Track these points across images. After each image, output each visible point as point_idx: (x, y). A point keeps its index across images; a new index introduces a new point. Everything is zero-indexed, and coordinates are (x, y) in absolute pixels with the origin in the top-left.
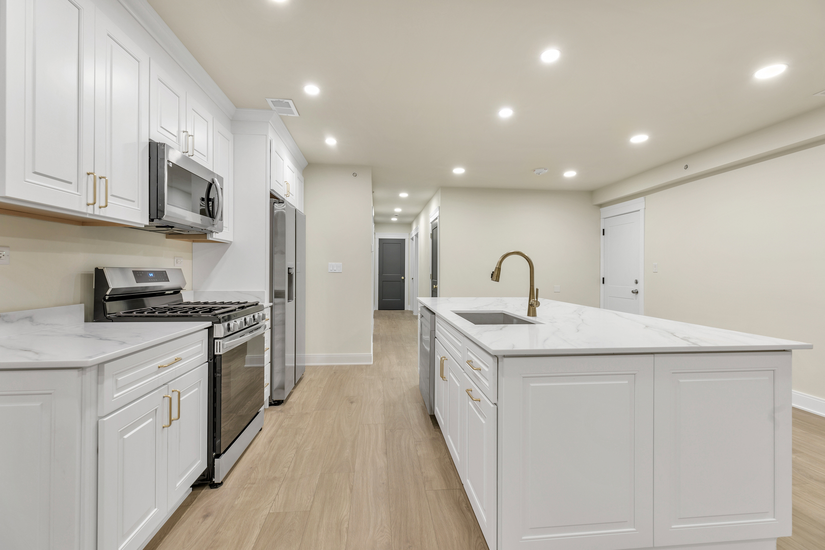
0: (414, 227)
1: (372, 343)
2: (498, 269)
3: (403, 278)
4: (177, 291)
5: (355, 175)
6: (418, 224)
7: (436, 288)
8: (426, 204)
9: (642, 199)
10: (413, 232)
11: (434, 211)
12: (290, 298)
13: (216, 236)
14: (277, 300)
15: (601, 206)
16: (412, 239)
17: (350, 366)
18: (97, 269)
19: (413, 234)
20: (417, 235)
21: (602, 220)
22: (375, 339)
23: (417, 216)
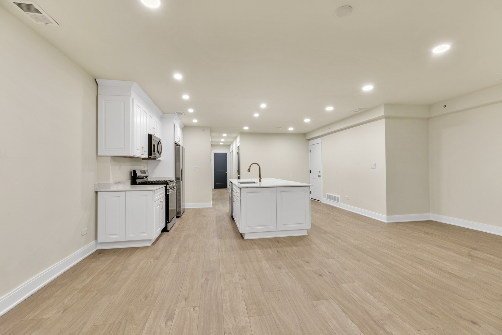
0: (231, 147)
1: (211, 201)
2: (250, 168)
3: (226, 172)
4: (146, 177)
5: (204, 130)
6: (233, 146)
7: (239, 176)
8: (236, 138)
9: (320, 138)
10: (231, 149)
11: (237, 142)
12: (182, 180)
13: (159, 159)
14: (177, 181)
15: (309, 140)
16: (231, 153)
17: (203, 208)
18: (134, 170)
19: (231, 151)
20: (232, 151)
21: (309, 146)
22: (213, 199)
23: (232, 142)
